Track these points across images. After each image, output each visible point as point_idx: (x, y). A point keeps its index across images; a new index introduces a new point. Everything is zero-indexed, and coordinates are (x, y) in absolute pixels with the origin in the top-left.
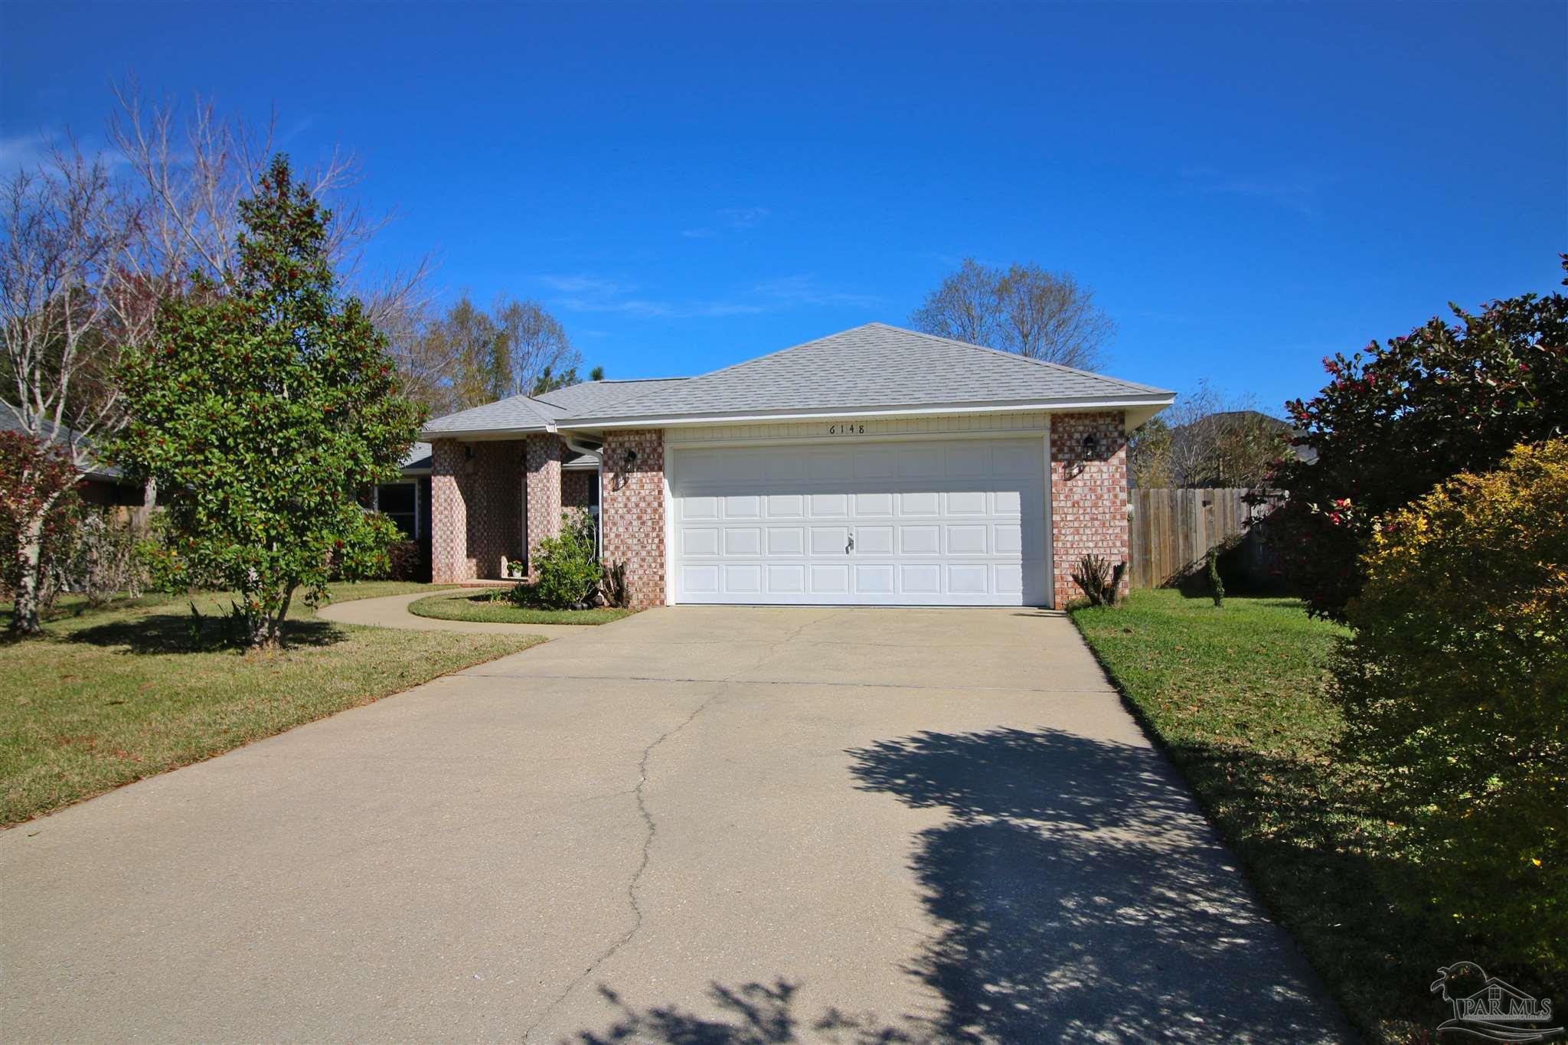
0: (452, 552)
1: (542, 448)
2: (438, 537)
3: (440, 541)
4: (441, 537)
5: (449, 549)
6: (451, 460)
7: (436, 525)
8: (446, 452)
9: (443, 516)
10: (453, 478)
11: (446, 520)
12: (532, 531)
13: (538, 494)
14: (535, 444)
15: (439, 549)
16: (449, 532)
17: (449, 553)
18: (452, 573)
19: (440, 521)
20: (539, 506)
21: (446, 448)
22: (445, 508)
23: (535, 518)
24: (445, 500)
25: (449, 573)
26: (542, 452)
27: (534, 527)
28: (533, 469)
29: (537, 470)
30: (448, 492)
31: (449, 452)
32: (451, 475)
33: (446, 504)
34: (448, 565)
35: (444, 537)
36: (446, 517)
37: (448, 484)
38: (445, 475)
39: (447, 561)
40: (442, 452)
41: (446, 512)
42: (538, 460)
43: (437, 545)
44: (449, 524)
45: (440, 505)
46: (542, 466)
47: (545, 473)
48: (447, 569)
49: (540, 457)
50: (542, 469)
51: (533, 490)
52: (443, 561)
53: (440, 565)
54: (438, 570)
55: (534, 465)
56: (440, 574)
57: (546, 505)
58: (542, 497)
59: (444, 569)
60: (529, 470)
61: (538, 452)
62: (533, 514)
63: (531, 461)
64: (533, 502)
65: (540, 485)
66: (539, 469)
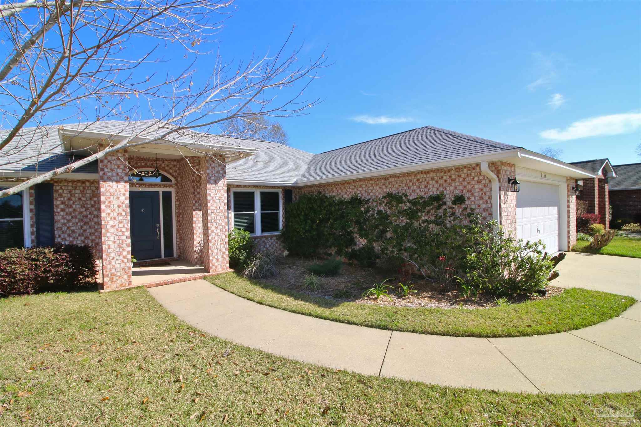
1: (219, 165)
3: (112, 246)
4: (114, 242)
5: (125, 253)
6: (126, 167)
11: (121, 225)
12: (212, 231)
13: (217, 201)
15: (113, 255)
17: (125, 257)
18: (129, 276)
19: (113, 226)
20: (218, 211)
23: (215, 221)
24: (119, 206)
25: (126, 276)
26: (220, 169)
27: (213, 228)
28: (212, 182)
29: (216, 182)
30: (122, 198)
32: (126, 182)
34: (124, 269)
35: (119, 242)
37: (123, 190)
38: (118, 182)
39: (123, 265)
41: (121, 218)
42: (216, 175)
45: (113, 211)
46: (220, 180)
47: (222, 185)
48: (123, 273)
49: (218, 172)
50: (220, 182)
51: (212, 198)
52: (118, 266)
53: (114, 271)
54: (111, 275)
55: (213, 178)
56: (115, 279)
57: (223, 210)
58: (220, 204)
59: (118, 274)
60: (209, 182)
61: (217, 169)
62: (213, 217)
63: (211, 175)
64: (213, 208)
65: (218, 195)
66: (217, 181)
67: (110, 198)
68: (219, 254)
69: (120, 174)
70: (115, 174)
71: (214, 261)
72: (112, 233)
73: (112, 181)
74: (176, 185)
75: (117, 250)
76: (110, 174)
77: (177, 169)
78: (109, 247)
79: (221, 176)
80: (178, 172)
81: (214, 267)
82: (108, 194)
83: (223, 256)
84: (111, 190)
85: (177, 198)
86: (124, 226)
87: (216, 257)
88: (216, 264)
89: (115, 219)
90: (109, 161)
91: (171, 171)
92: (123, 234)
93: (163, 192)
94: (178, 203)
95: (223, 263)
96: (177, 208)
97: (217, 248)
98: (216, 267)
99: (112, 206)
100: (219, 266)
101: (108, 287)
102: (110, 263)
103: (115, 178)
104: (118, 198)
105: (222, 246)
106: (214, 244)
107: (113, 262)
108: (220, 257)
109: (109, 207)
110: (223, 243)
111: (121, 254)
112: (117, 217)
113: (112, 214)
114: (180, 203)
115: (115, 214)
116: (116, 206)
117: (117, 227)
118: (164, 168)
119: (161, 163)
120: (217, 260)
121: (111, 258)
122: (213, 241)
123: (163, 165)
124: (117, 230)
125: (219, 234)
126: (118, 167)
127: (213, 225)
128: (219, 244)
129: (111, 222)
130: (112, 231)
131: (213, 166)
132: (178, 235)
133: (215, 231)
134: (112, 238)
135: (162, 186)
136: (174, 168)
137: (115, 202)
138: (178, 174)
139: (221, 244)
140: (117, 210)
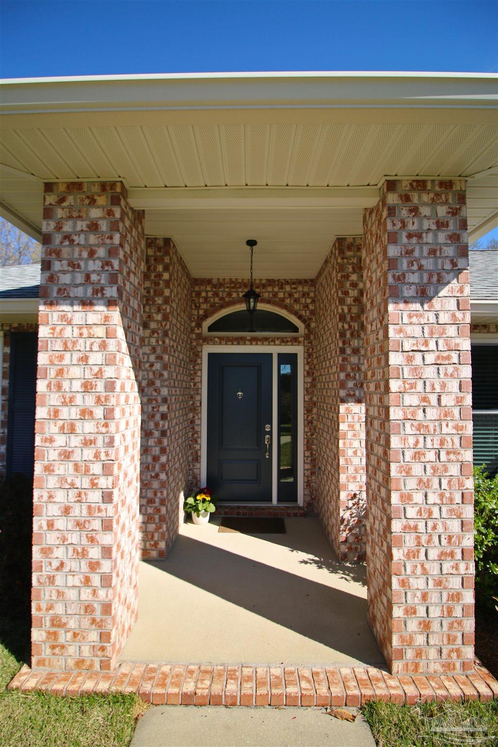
0: (106, 566)
1: (441, 225)
2: (53, 510)
3: (60, 524)
4: (67, 511)
5: (95, 553)
6: (112, 252)
7: (48, 469)
8: (94, 227)
9: (75, 441)
10: (115, 315)
11: (89, 454)
12: (407, 498)
14: (415, 211)
15: (59, 553)
16: (95, 497)
17: (94, 566)
18: (105, 637)
19: (66, 455)
20: (432, 414)
21: (95, 213)
22: (86, 414)
23: (417, 456)
24: (87, 387)
25: (94, 636)
26: (442, 237)
27: (412, 483)
28: (409, 292)
29: (424, 295)
30: (96, 358)
31: (104, 226)
32: (110, 303)
33: (90, 400)
34: (88, 609)
35: (80, 511)
36: (88, 443)
37: (100, 332)
38: (86, 303)
39: (86, 594)
40: (81, 225)
41: (89, 427)
42: (428, 264)
43: (51, 538)
44: (96, 468)
45: (69, 402)
46: (441, 282)
47: (452, 304)
48: (86, 623)
49: (433, 252)
50: (444, 292)
51: (410, 359)
52: (72, 594)
53: (59, 609)
54: (53, 625)
55: (413, 278)
56: (62, 640)
57: (456, 412)
58: (443, 386)
59: (72, 624)
60: (396, 295)
61: (429, 238)
62: (411, 441)
63: (404, 264)
64: (411, 400)
65: (432, 346)
66: (430, 291)
67: (61, 358)
68: (434, 598)
69: (94, 277)
70: (80, 278)
71: (413, 625)
72: (62, 479)
73: (71, 300)
74: (307, 337)
75: (74, 538)
76: (66, 279)
77: (309, 301)
78: (50, 525)
79: (448, 266)
80: (311, 307)
81: (410, 654)
82: (59, 346)
83: (450, 611)
84: (68, 332)
85: (307, 368)
86: (97, 456)
87: (421, 611)
88: (420, 640)
89: (72, 430)
90: (67, 237)
91: (297, 307)
92: (94, 485)
93: (279, 355)
94: (309, 380)
95: (451, 640)
96: (307, 390)
97: (425, 572)
98: (419, 654)
99: (66, 385)
100: (433, 653)
101: (41, 663)
102: (51, 580)
103: (79, 292)
104: (84, 359)
105: (447, 566)
106: (411, 555)
107: (59, 580)
108: (435, 612)
109: (59, 387)
110: (452, 554)
111: (84, 554)
112: (78, 425)
113: (65, 413)
114: (314, 380)
115: (74, 413)
116: (77, 386)
117: (76, 457)
118: (283, 300)
119: (276, 289)
120: (426, 626)
121: (55, 564)
122: (410, 540)
123: (281, 295)
124: (77, 468)
125: (436, 514)
126: (92, 254)
127: (409, 473)
128: (433, 554)
129: (60, 440)
130: (61, 469)
131: (412, 227)
132: (308, 454)
133: (418, 497)
134: (60, 496)
135: (277, 342)
136: (303, 300)
137: (76, 372)
138: (313, 312)
139: (442, 556)
140: (79, 399)
